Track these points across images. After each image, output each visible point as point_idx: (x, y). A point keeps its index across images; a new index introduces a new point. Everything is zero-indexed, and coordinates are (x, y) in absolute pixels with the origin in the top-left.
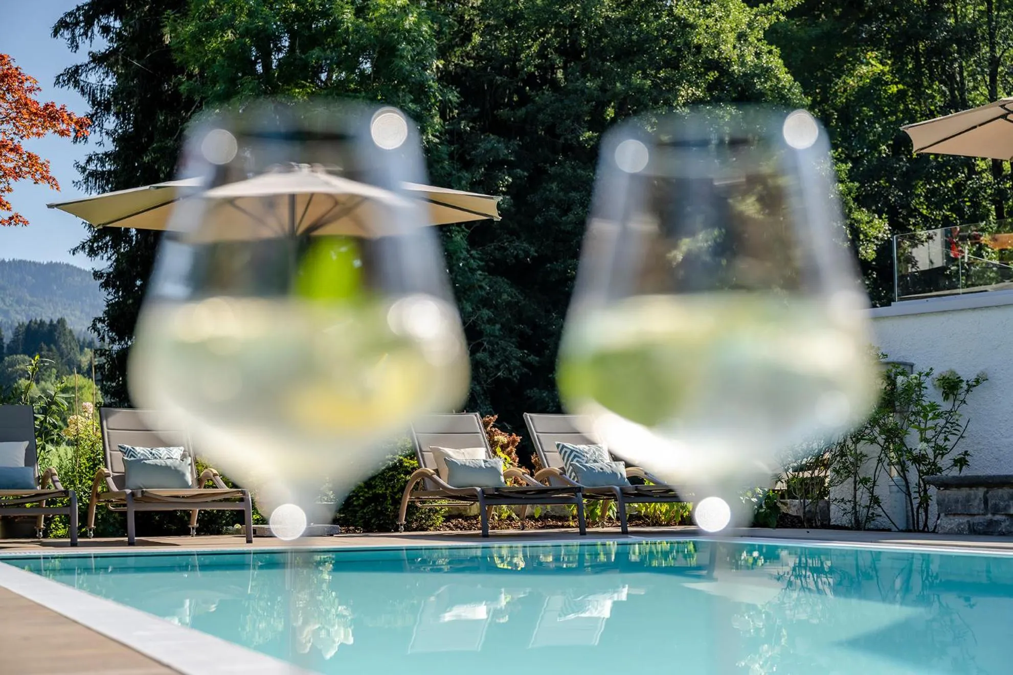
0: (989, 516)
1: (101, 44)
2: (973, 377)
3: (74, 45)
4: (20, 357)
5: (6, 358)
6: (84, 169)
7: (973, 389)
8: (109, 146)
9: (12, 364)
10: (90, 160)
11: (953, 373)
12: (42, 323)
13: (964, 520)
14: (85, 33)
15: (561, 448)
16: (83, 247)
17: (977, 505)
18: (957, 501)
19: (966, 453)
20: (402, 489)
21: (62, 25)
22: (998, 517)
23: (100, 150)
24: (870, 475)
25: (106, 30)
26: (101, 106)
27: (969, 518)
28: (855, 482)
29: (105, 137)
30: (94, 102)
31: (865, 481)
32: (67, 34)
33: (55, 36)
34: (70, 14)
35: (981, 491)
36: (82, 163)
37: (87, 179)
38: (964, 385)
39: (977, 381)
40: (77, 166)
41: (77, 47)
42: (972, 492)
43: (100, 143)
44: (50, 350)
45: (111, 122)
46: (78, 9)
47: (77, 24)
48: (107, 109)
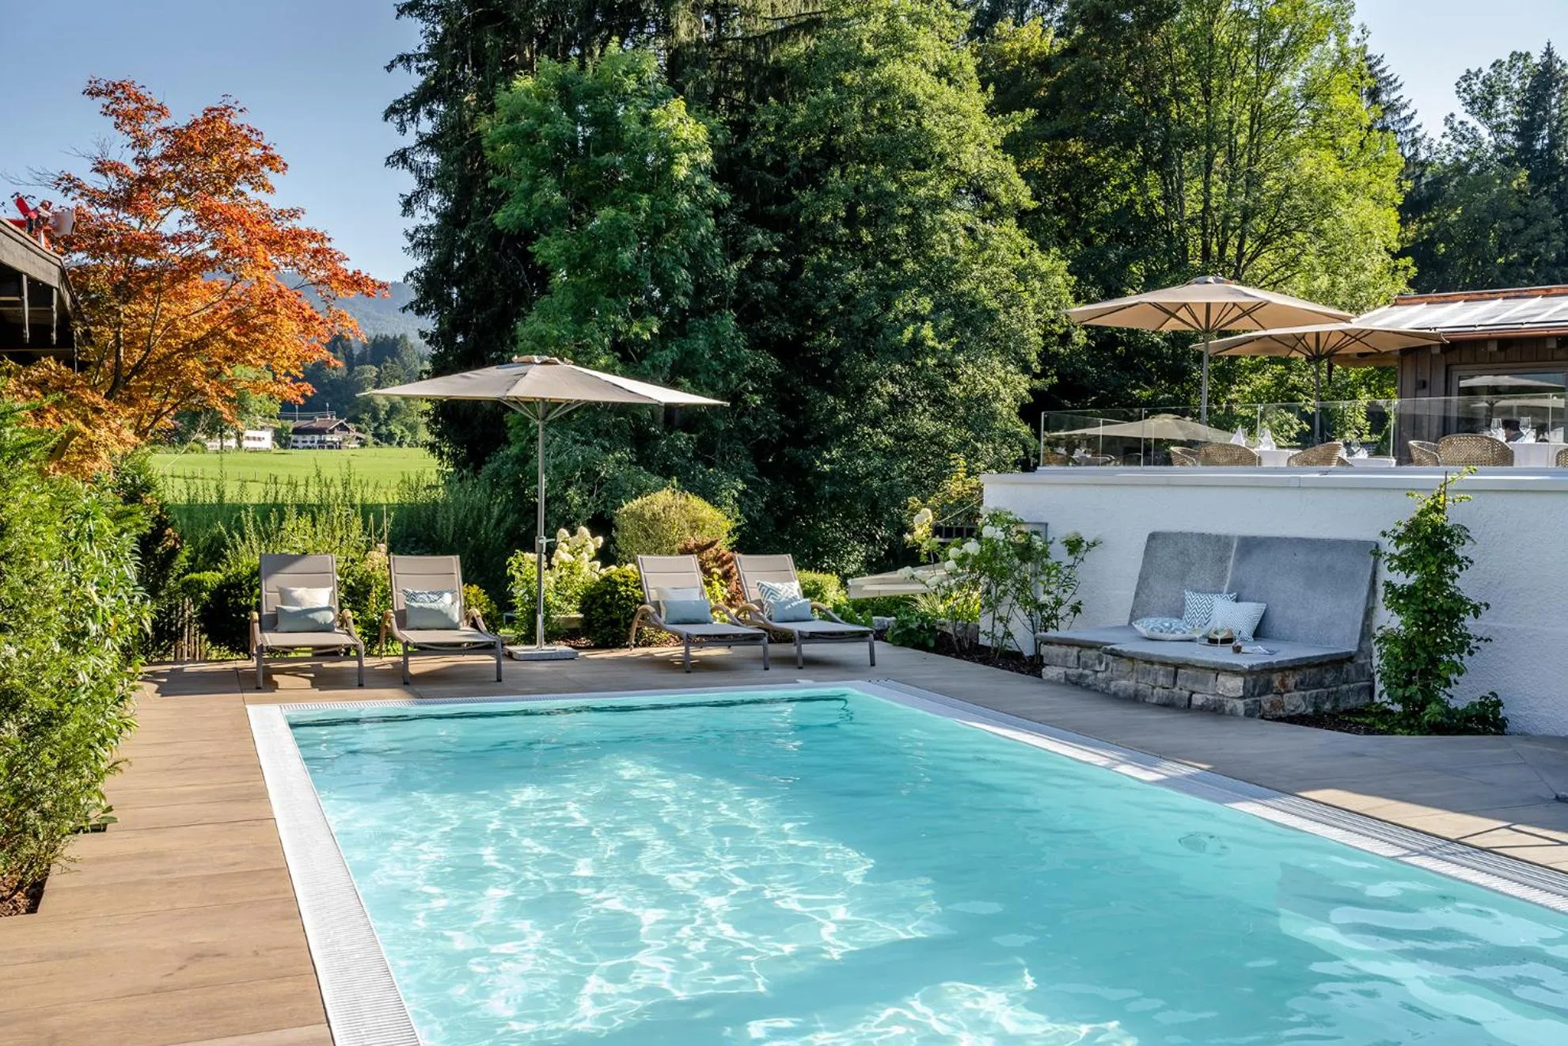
0: (1081, 670)
1: (427, 126)
2: (1090, 541)
3: (402, 129)
4: (367, 367)
5: (356, 368)
6: (412, 238)
7: (1092, 549)
8: (433, 220)
9: (361, 373)
10: (417, 230)
11: (1077, 534)
12: (387, 337)
13: (1061, 670)
14: (412, 119)
15: (761, 586)
16: (411, 307)
17: (1072, 660)
18: (1057, 656)
19: (1080, 603)
20: (633, 616)
21: (392, 111)
22: (1087, 672)
23: (426, 223)
24: (1005, 615)
25: (431, 114)
26: (427, 184)
27: (1065, 669)
28: (994, 619)
29: (430, 213)
30: (421, 180)
31: (1001, 619)
32: (396, 118)
33: (386, 120)
34: (400, 101)
35: (1075, 650)
36: (411, 231)
37: (414, 247)
38: (1084, 544)
39: (1094, 544)
40: (406, 233)
41: (405, 131)
42: (1069, 650)
43: (425, 218)
44: (394, 362)
45: (434, 200)
46: (406, 97)
47: (405, 110)
48: (431, 186)
